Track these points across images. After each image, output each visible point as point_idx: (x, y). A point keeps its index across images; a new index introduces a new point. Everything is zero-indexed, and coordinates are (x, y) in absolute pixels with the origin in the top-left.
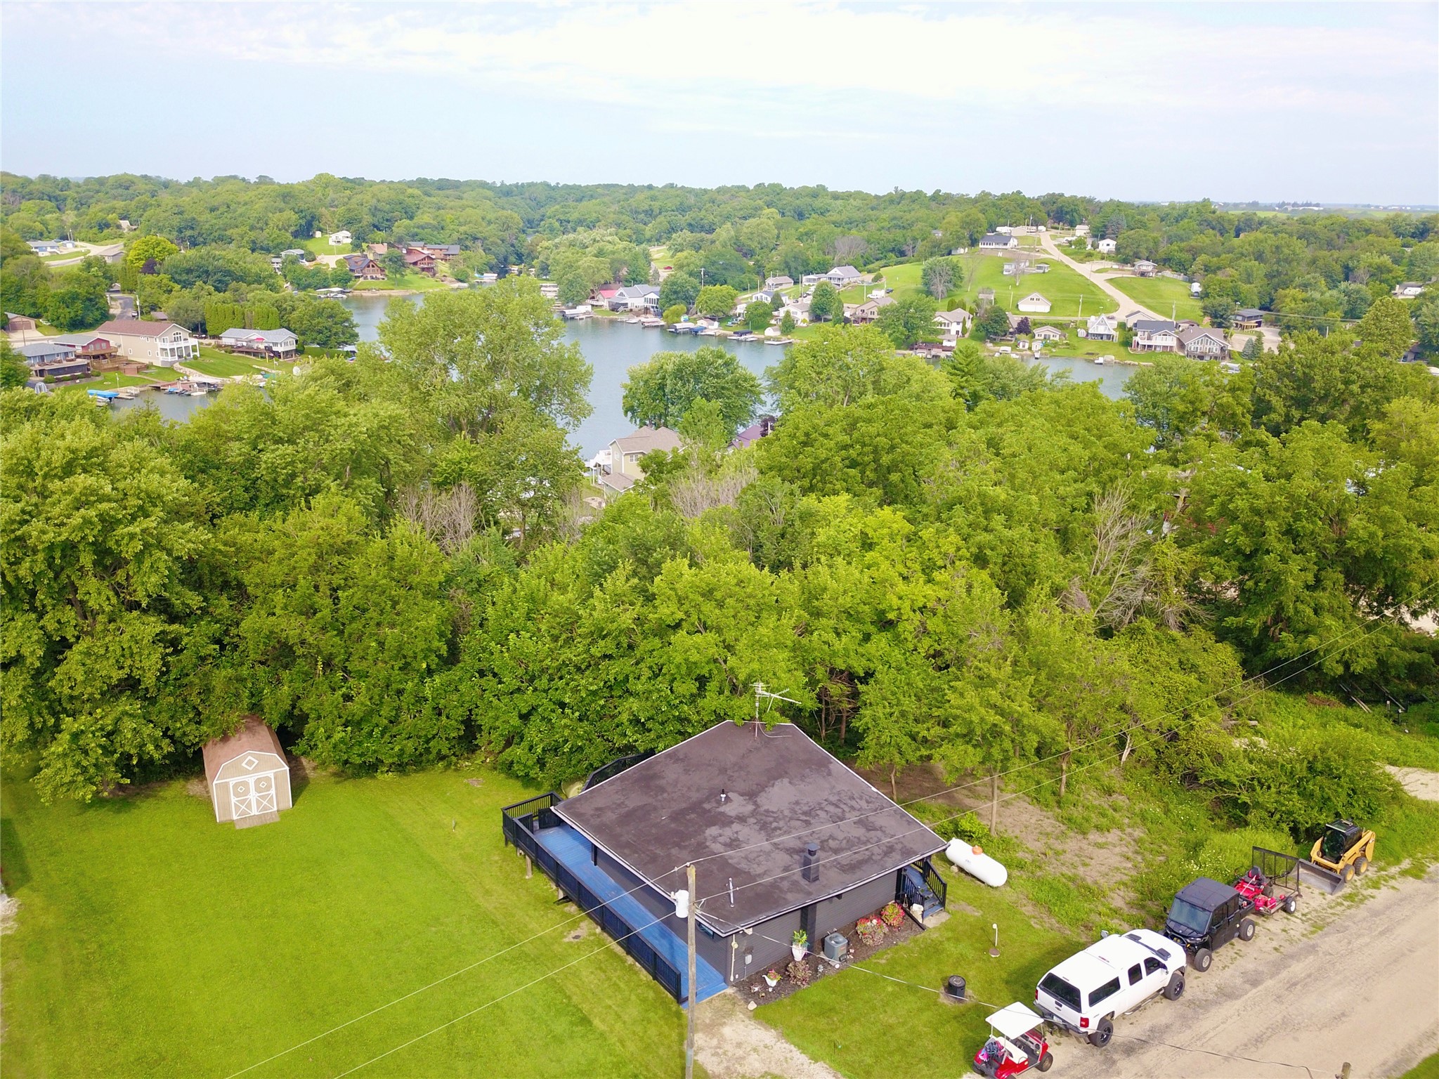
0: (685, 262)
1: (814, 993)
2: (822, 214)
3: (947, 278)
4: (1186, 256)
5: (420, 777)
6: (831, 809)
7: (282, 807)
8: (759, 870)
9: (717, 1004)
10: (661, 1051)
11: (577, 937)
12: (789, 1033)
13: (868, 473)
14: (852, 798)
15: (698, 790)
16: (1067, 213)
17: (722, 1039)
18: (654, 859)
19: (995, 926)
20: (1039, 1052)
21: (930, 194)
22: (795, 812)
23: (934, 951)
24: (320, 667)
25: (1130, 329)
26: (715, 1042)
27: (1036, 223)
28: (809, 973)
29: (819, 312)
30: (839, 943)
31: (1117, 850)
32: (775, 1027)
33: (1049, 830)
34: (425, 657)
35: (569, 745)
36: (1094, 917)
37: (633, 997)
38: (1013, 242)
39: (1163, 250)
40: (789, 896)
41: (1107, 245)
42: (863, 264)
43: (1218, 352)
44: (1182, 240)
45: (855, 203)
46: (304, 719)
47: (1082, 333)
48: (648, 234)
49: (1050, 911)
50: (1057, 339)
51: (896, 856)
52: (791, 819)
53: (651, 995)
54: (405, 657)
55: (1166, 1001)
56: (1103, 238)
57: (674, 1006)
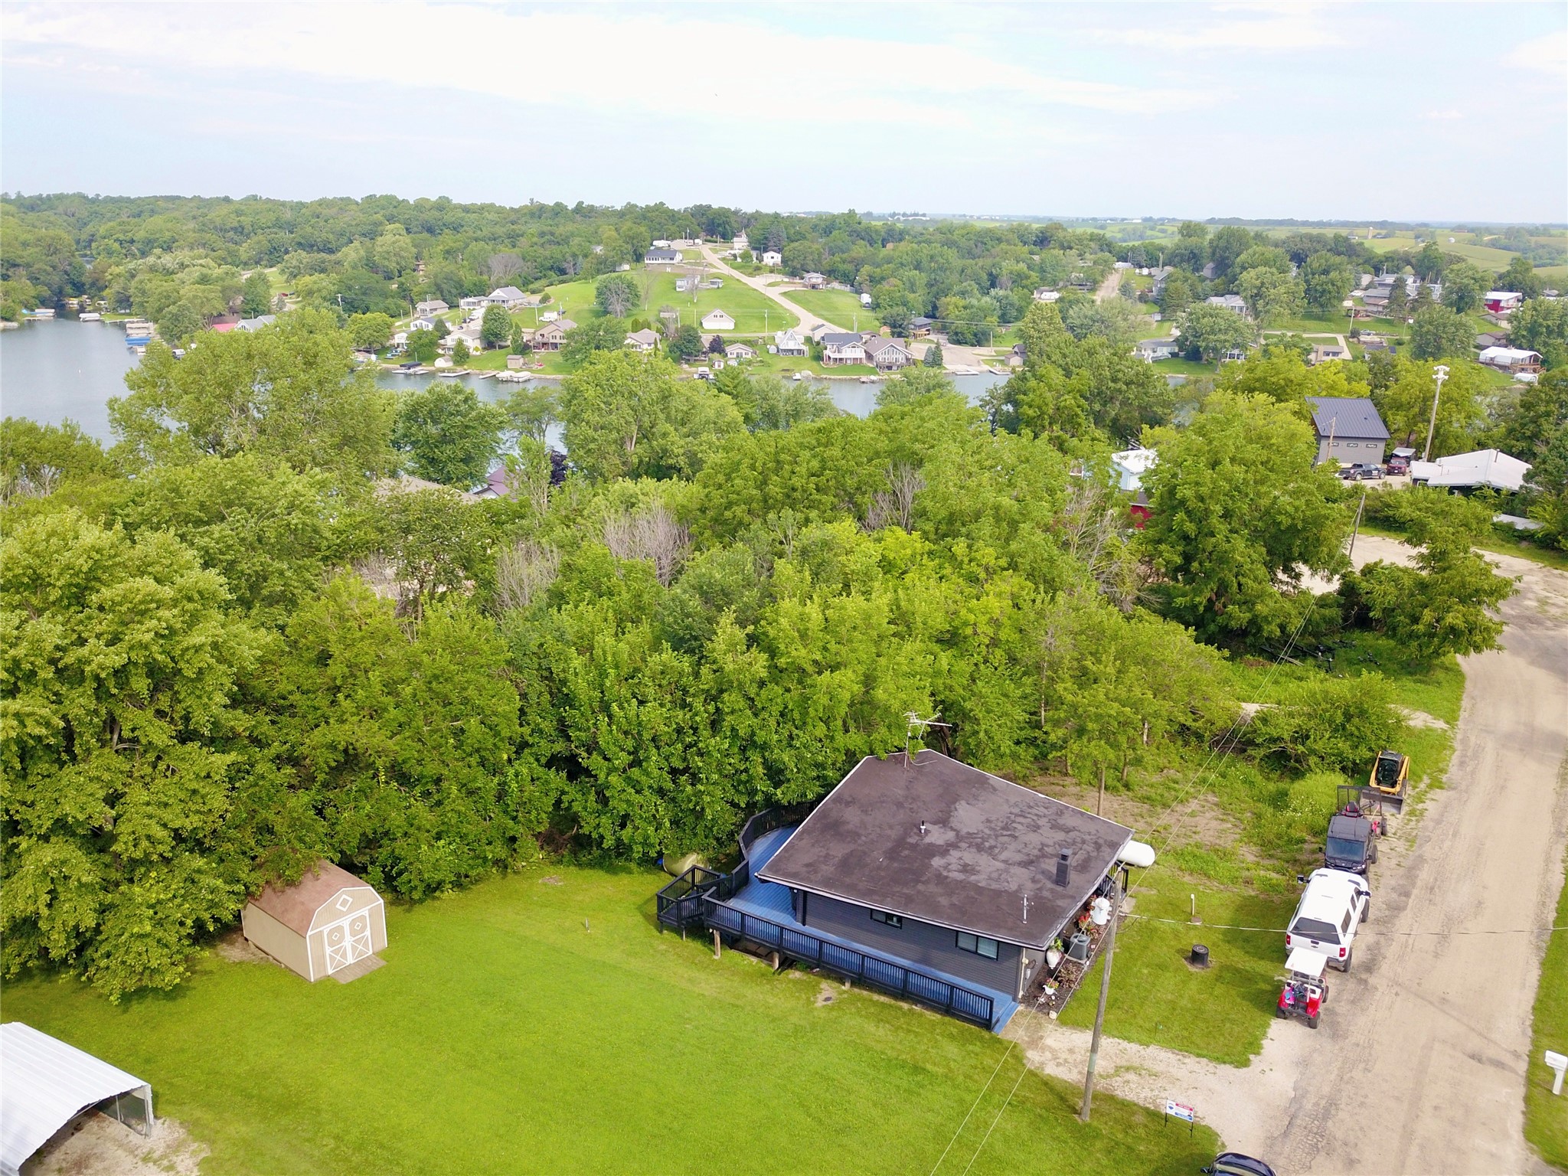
0: (315, 287)
2: (455, 229)
3: (623, 296)
4: (849, 267)
6: (1022, 820)
7: (378, 948)
8: (1013, 887)
9: (1021, 1021)
11: (828, 999)
14: (1031, 807)
15: (891, 828)
16: (719, 225)
17: (1052, 1050)
18: (909, 898)
19: (1193, 896)
21: (571, 206)
22: (995, 829)
23: (1149, 931)
24: (382, 778)
25: (818, 343)
26: (1048, 1054)
27: (693, 236)
28: (1079, 974)
29: (492, 338)
30: (1085, 943)
31: (1208, 815)
32: (1088, 1027)
33: (1137, 811)
34: (504, 747)
36: (1244, 873)
37: (939, 1037)
38: (678, 257)
39: (827, 261)
40: (1059, 903)
41: (772, 258)
42: (525, 284)
43: (904, 361)
44: (843, 252)
45: (490, 217)
47: (773, 349)
48: (244, 257)
49: (1208, 876)
50: (749, 356)
51: (1106, 850)
52: (996, 836)
53: (953, 1031)
55: (1365, 923)
56: (766, 250)
57: (986, 1034)
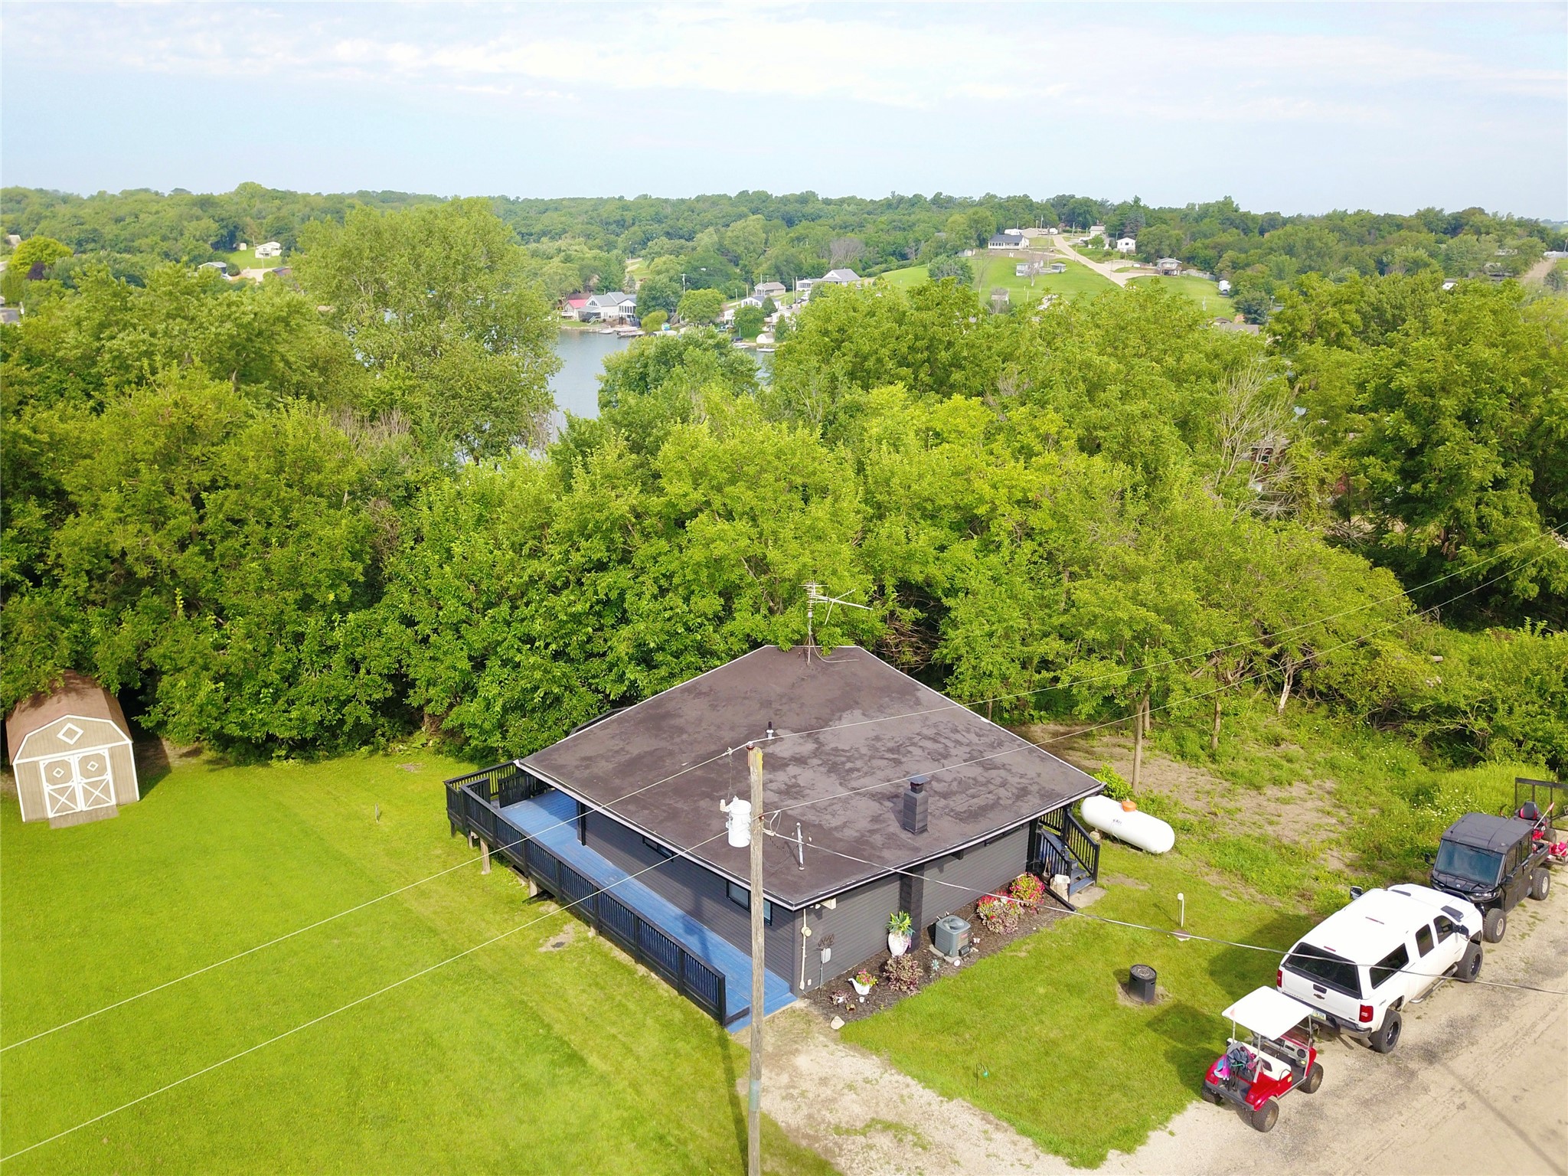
0: (664, 267)
1: (928, 1000)
2: (813, 219)
4: (1211, 253)
5: (335, 763)
6: (928, 744)
7: (124, 799)
8: (835, 822)
9: (783, 1022)
10: (701, 1095)
11: (559, 945)
12: (899, 1060)
13: (922, 375)
14: (956, 731)
15: (732, 728)
16: (1079, 214)
17: (796, 1074)
18: (673, 815)
19: (1181, 896)
20: (1305, 1062)
21: (929, 196)
22: (877, 750)
23: (1094, 936)
24: (180, 604)
26: (784, 1079)
27: (1047, 226)
28: (919, 972)
30: (958, 930)
31: (1309, 804)
32: (877, 1051)
33: (1208, 787)
34: (332, 586)
35: (541, 693)
36: (1308, 883)
37: (649, 1022)
38: (1024, 243)
39: (1186, 248)
40: (886, 854)
41: (1126, 244)
42: (863, 267)
44: (1206, 236)
45: (850, 209)
46: (153, 674)
48: (621, 246)
49: (1244, 878)
51: (1034, 800)
52: (872, 758)
53: (678, 1016)
54: (303, 586)
55: (1457, 985)
56: (1121, 237)
57: (715, 1030)
